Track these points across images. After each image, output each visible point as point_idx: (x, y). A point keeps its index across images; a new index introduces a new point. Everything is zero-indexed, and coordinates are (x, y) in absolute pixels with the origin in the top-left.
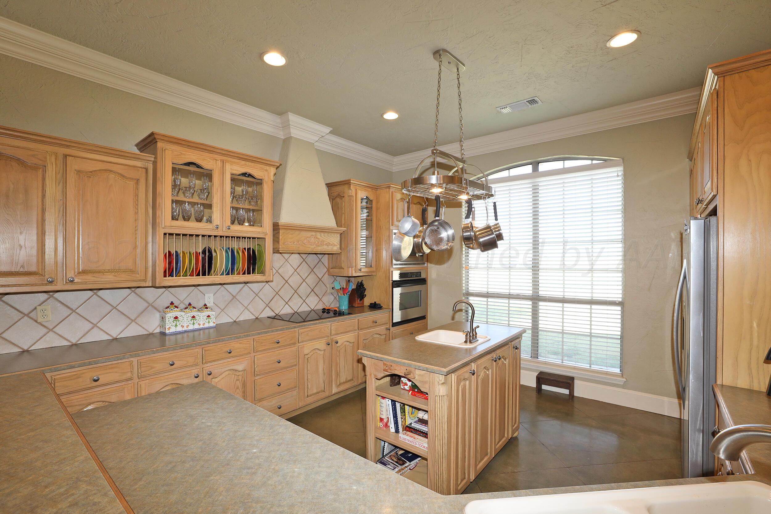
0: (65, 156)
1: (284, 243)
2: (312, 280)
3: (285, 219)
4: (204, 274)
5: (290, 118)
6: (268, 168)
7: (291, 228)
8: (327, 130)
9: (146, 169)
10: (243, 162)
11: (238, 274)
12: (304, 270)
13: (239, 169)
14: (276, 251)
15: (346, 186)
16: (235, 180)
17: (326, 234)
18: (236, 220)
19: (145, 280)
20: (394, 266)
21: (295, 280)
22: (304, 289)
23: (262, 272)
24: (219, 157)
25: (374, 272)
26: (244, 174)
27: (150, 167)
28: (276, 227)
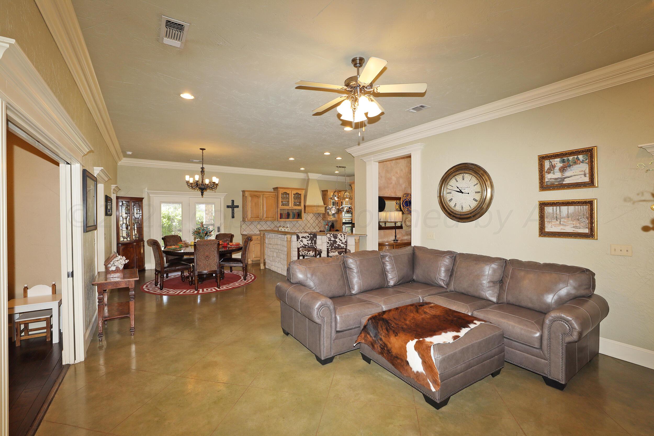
0: (263, 194)
1: (307, 211)
2: (317, 222)
3: (307, 204)
4: (287, 219)
5: (309, 174)
6: (302, 190)
7: (309, 206)
8: (320, 175)
9: (276, 195)
10: (296, 190)
11: (295, 219)
12: (314, 218)
13: (295, 192)
14: (305, 212)
15: (327, 192)
16: (294, 194)
17: (320, 207)
18: (295, 205)
19: (276, 220)
20: (343, 218)
21: (311, 221)
22: (314, 225)
23: (301, 219)
24: (290, 190)
25: (337, 219)
26: (296, 193)
27: (277, 194)
28: (305, 206)
